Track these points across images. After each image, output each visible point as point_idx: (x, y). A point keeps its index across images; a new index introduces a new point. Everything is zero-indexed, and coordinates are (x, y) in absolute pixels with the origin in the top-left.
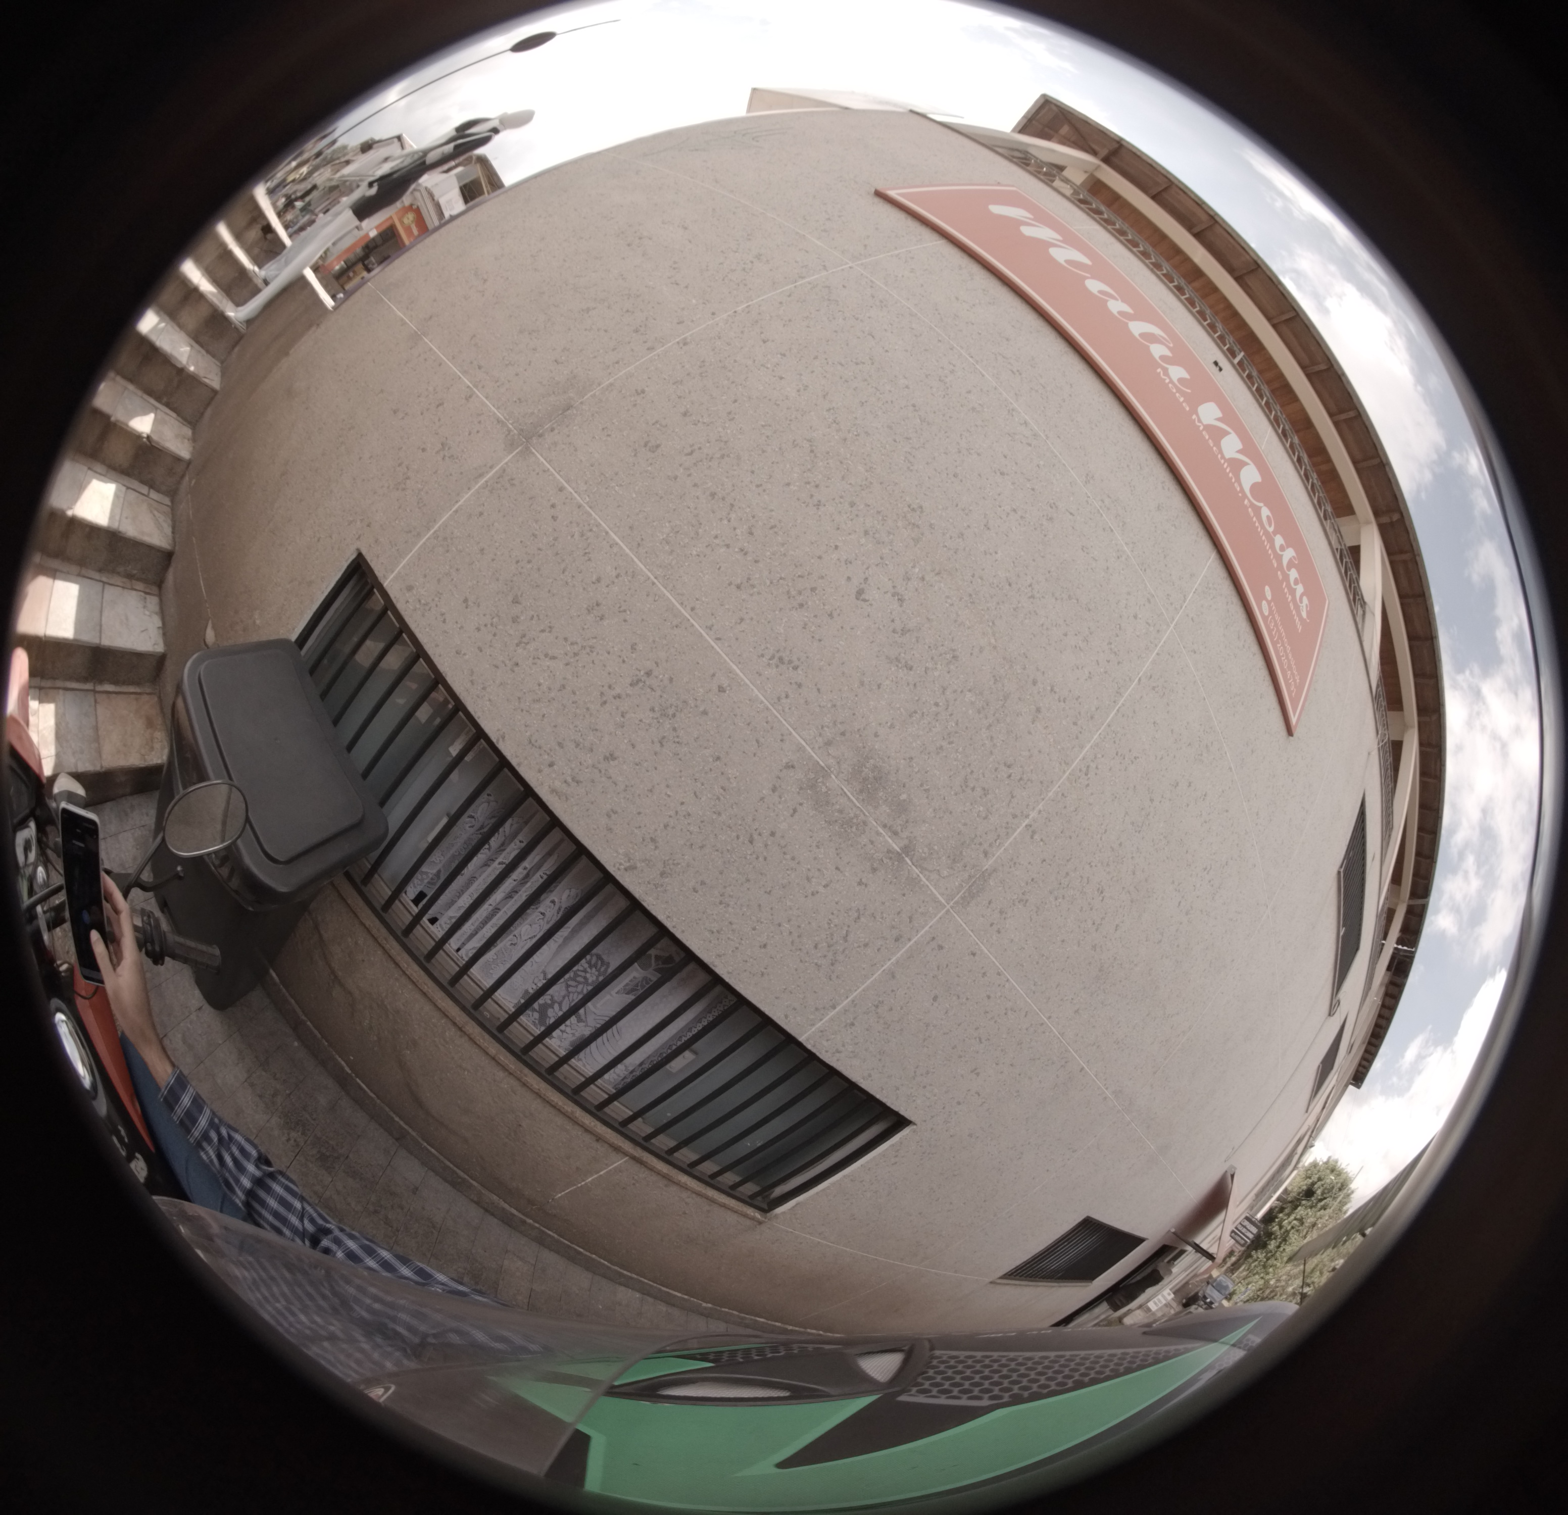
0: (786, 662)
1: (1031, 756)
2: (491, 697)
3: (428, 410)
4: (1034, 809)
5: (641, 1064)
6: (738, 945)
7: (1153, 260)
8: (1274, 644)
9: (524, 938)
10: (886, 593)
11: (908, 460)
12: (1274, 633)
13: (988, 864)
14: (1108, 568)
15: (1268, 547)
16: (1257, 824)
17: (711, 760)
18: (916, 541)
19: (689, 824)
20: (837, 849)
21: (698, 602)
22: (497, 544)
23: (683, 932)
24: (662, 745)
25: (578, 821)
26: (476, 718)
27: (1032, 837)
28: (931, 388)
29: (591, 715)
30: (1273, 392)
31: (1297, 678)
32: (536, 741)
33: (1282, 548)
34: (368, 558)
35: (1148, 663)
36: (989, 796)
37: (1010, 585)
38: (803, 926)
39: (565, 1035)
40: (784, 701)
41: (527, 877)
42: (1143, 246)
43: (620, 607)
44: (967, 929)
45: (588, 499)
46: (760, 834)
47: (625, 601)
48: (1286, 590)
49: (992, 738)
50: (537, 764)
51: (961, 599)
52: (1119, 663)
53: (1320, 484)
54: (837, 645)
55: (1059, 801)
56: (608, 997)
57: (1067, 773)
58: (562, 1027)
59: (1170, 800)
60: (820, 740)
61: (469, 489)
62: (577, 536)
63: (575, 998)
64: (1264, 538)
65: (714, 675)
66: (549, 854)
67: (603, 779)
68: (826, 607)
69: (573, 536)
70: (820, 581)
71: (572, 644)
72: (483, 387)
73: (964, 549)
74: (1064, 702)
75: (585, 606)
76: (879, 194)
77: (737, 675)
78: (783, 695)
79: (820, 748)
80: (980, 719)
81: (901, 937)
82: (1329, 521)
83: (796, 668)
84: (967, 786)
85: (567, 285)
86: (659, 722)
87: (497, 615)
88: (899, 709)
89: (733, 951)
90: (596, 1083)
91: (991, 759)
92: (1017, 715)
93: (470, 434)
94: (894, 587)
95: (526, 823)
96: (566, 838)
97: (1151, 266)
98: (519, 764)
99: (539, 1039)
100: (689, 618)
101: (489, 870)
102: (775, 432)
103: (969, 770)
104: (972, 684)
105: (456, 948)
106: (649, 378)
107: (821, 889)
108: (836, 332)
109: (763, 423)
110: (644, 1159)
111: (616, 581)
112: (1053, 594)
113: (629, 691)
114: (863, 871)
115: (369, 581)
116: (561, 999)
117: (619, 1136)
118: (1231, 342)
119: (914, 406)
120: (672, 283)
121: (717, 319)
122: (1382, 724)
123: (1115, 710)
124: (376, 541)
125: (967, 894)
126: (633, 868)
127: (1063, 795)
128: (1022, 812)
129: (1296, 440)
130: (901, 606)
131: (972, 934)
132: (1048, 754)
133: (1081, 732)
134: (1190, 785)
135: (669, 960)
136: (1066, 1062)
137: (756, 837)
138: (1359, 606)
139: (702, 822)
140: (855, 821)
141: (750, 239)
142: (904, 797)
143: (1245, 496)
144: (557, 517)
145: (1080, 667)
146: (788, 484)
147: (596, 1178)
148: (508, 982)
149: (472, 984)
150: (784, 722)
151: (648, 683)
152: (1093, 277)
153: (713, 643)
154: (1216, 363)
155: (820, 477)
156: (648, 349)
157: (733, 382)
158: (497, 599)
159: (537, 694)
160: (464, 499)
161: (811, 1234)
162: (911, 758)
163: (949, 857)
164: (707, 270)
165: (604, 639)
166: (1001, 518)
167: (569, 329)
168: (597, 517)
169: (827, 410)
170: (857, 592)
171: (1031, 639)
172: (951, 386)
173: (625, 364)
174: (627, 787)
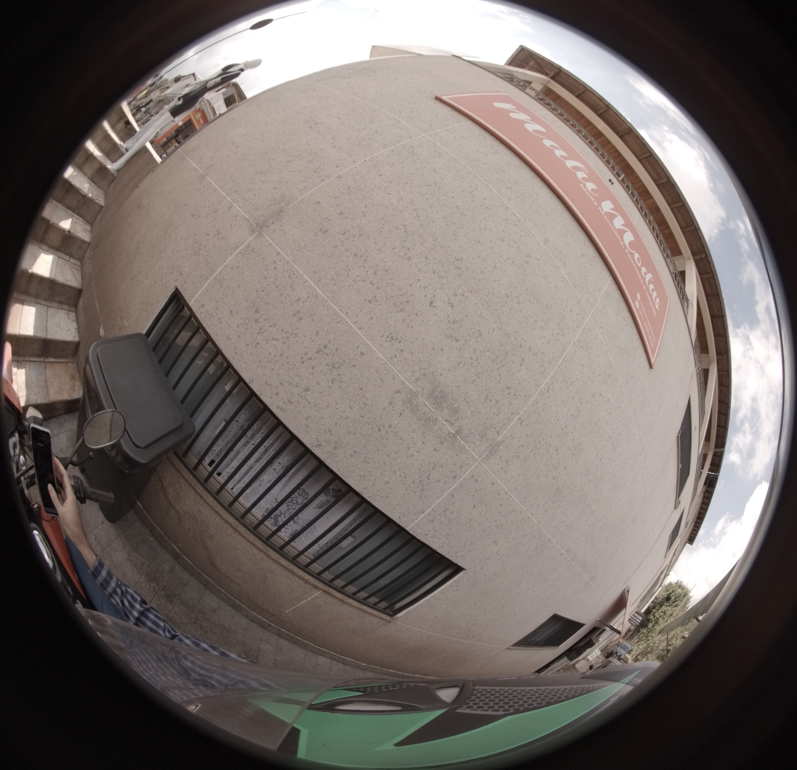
0: (395, 339)
1: (520, 383)
2: (246, 361)
3: (210, 214)
4: (522, 410)
5: (326, 544)
6: (374, 483)
7: (578, 129)
8: (642, 323)
9: (265, 482)
10: (444, 302)
11: (455, 235)
12: (642, 317)
13: (499, 438)
14: (557, 287)
15: (638, 274)
16: (635, 414)
17: (358, 390)
18: (460, 276)
19: (348, 422)
20: (423, 433)
21: (350, 310)
22: (247, 282)
23: (346, 477)
24: (333, 383)
25: (292, 422)
26: (238, 371)
27: (521, 424)
28: (465, 197)
29: (296, 368)
30: (639, 194)
31: (654, 339)
32: (269, 382)
33: (645, 274)
34: (181, 290)
35: (578, 334)
36: (499, 404)
37: (507, 297)
38: (406, 472)
39: (288, 530)
40: (394, 359)
41: (266, 451)
42: (572, 122)
43: (310, 313)
44: (489, 471)
45: (292, 258)
46: (384, 427)
47: (312, 310)
48: (648, 295)
49: (500, 374)
50: (270, 394)
51: (482, 305)
52: (563, 335)
53: (664, 240)
54: (421, 330)
55: (534, 405)
56: (309, 510)
57: (538, 391)
58: (286, 526)
59: (591, 403)
60: (413, 378)
61: (232, 254)
62: (287, 277)
63: (292, 511)
64: (636, 269)
65: (358, 347)
66: (277, 439)
67: (304, 401)
68: (414, 311)
69: (285, 278)
70: (411, 297)
71: (286, 332)
72: (238, 202)
73: (484, 279)
74: (536, 355)
75: (292, 313)
76: (438, 99)
77: (370, 346)
78: (394, 356)
79: (413, 382)
80: (494, 365)
81: (456, 476)
82: (669, 259)
83: (400, 342)
84: (488, 399)
85: (279, 148)
86: (331, 371)
87: (248, 319)
88: (452, 361)
89: (371, 486)
90: (304, 554)
91: (499, 385)
92: (512, 363)
93: (231, 226)
94: (449, 299)
95: (265, 423)
96: (285, 430)
97: (577, 132)
98: (261, 394)
99: (275, 533)
100: (345, 317)
101: (247, 448)
102: (386, 222)
103: (488, 391)
104: (489, 347)
105: (231, 488)
106: (322, 196)
107: (415, 453)
108: (417, 170)
109: (381, 218)
110: (330, 592)
111: (308, 300)
112: (529, 301)
113: (316, 356)
114: (436, 444)
115: (182, 303)
116: (285, 512)
117: (316, 580)
118: (618, 169)
119: (457, 207)
120: (333, 147)
121: (356, 164)
122: (698, 360)
123: (562, 359)
124: (185, 282)
125: (489, 454)
126: (320, 445)
127: (536, 402)
128: (516, 412)
129: (652, 218)
130: (452, 309)
131: (492, 474)
132: (528, 382)
133: (545, 370)
134: (600, 395)
135: (339, 491)
136: (541, 536)
137: (381, 428)
138: (685, 301)
139: (354, 421)
140: (431, 418)
141: (372, 123)
142: (456, 405)
143: (626, 248)
144: (277, 268)
145: (544, 337)
146: (394, 249)
147: (306, 602)
148: (258, 505)
149: (240, 506)
150: (394, 370)
151: (325, 352)
152: (547, 138)
153: (357, 330)
154: (610, 180)
155: (410, 244)
156: (321, 181)
157: (365, 197)
158: (247, 311)
159: (269, 358)
160: (229, 260)
161: (415, 627)
162: (459, 386)
163: (479, 435)
164: (351, 139)
165: (302, 330)
166: (502, 263)
167: (281, 171)
168: (297, 267)
169: (413, 210)
170: (430, 303)
171: (519, 324)
172: (476, 196)
173: (310, 189)
174: (315, 404)
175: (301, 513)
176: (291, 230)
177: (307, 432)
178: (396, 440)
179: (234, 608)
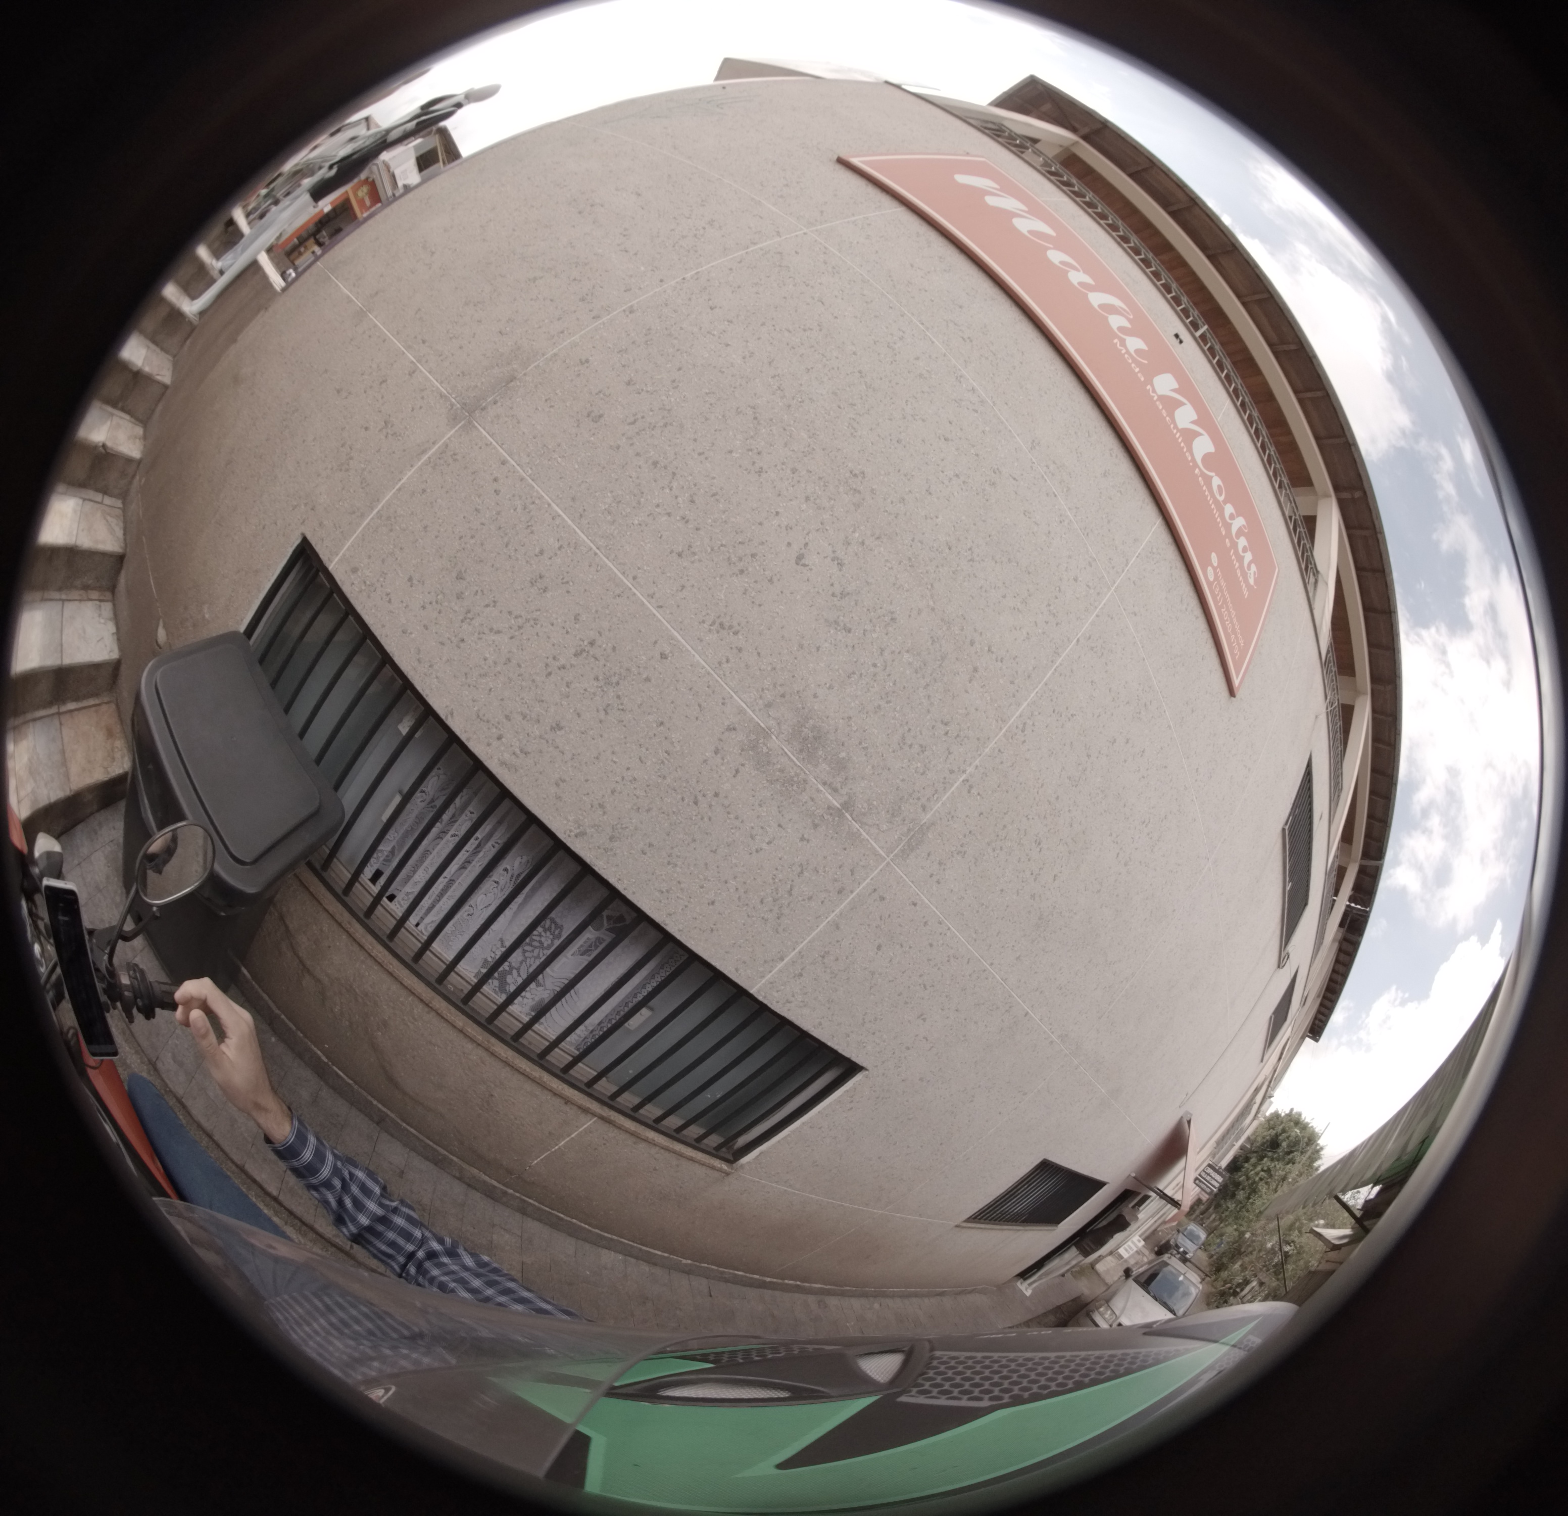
0: (727, 627)
1: (968, 714)
2: (439, 675)
3: (371, 387)
4: (970, 764)
5: (600, 1024)
6: (686, 903)
7: (1121, 233)
8: (1219, 609)
9: (480, 908)
10: (825, 557)
11: (852, 427)
12: (1218, 598)
13: (926, 818)
14: (1049, 532)
15: (1217, 516)
16: (1196, 780)
17: (655, 725)
18: (857, 506)
19: (635, 788)
20: (778, 807)
21: (640, 571)
22: (441, 521)
23: (634, 893)
24: (606, 713)
25: (527, 791)
26: (424, 696)
27: (969, 792)
28: (879, 354)
29: (537, 686)
30: (1234, 363)
31: (1241, 642)
32: (484, 715)
33: (1232, 517)
34: (313, 541)
35: (1087, 625)
36: (926, 753)
37: (950, 548)
38: (748, 882)
39: (526, 1002)
40: (725, 665)
42: (1112, 220)
43: (563, 579)
44: (906, 880)
45: (530, 472)
46: (704, 796)
47: (568, 573)
48: (1233, 557)
49: (929, 697)
50: (486, 737)
51: (900, 564)
52: (1057, 624)
53: (1277, 457)
54: (777, 610)
55: (995, 757)
56: (565, 961)
57: (1004, 730)
58: (523, 994)
59: (1107, 756)
60: (760, 702)
61: (414, 464)
62: (519, 509)
63: (533, 963)
64: (1213, 506)
65: (656, 642)
66: (500, 824)
67: (551, 749)
68: (766, 573)
69: (515, 510)
70: (761, 547)
71: (516, 617)
72: (427, 362)
73: (905, 514)
74: (1002, 662)
75: (528, 579)
76: (842, 163)
77: (679, 641)
78: (724, 660)
79: (760, 710)
80: (918, 678)
81: (844, 889)
82: (1284, 492)
83: (736, 633)
84: (904, 744)
85: (514, 254)
86: (603, 691)
87: (443, 593)
88: (838, 670)
89: (682, 909)
90: (560, 1046)
91: (928, 717)
92: (954, 675)
93: (413, 410)
94: (834, 552)
95: (477, 795)
96: (516, 807)
97: (1119, 240)
98: (468, 739)
99: (502, 1008)
100: (630, 586)
101: (443, 842)
102: (719, 399)
103: (906, 728)
104: (909, 645)
105: (416, 923)
106: (594, 347)
107: (764, 846)
108: (785, 298)
109: (707, 391)
110: (612, 1118)
111: (559, 552)
112: (993, 558)
113: (574, 661)
114: (805, 828)
116: (519, 966)
117: (586, 1097)
118: (1196, 316)
119: (860, 372)
120: (622, 251)
121: (665, 286)
122: (1331, 687)
123: (1053, 670)
124: (321, 524)
125: (906, 847)
126: (583, 834)
127: (999, 752)
128: (959, 768)
129: (1256, 414)
130: (840, 570)
131: (912, 885)
132: (985, 712)
133: (1017, 691)
134: (1127, 742)
135: (621, 920)
136: (1010, 1007)
137: (700, 798)
138: (1311, 574)
139: (648, 786)
140: (796, 779)
141: (704, 205)
142: (843, 755)
143: (1196, 465)
144: (500, 491)
145: (1018, 628)
146: (731, 452)
147: (568, 1141)
148: (469, 954)
149: (437, 958)
150: (725, 686)
151: (591, 653)
152: (1055, 249)
153: (655, 612)
154: (1177, 336)
155: (763, 443)
156: (594, 318)
157: (678, 350)
158: (443, 574)
159: (483, 669)
160: (407, 476)
161: (777, 1182)
162: (850, 718)
163: (888, 812)
164: (658, 237)
165: (547, 611)
166: (943, 483)
167: (515, 299)
168: (539, 489)
169: (772, 377)
170: (797, 558)
171: (970, 601)
172: (899, 353)
173: (570, 334)
174: (573, 755)
175: (550, 967)
176: (529, 416)
177: (557, 809)
178: (728, 821)
179: (436, 1164)
